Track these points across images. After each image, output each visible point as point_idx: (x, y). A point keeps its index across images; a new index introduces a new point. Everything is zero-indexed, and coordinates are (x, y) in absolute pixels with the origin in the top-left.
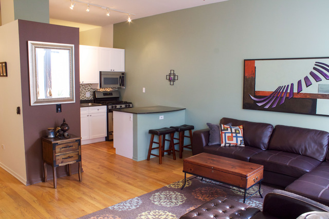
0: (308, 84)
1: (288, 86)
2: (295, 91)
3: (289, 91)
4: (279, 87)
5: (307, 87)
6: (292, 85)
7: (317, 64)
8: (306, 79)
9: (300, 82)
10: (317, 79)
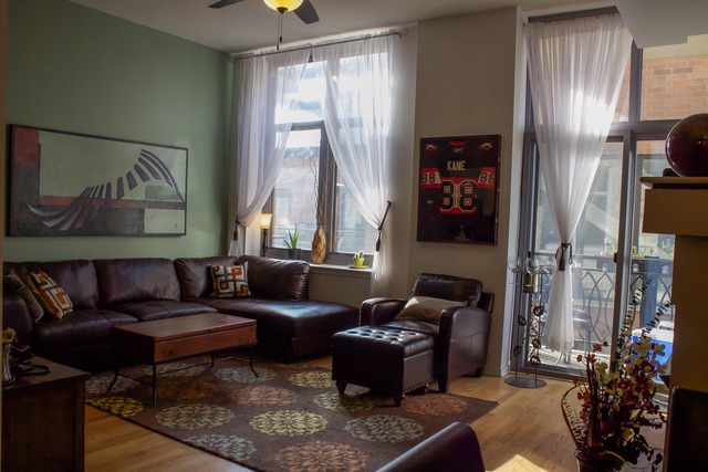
0: (133, 185)
1: (102, 186)
2: (114, 196)
3: (104, 197)
4: (88, 189)
5: (131, 189)
6: (109, 185)
7: (144, 153)
8: (129, 175)
9: (120, 181)
10: (144, 178)
